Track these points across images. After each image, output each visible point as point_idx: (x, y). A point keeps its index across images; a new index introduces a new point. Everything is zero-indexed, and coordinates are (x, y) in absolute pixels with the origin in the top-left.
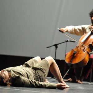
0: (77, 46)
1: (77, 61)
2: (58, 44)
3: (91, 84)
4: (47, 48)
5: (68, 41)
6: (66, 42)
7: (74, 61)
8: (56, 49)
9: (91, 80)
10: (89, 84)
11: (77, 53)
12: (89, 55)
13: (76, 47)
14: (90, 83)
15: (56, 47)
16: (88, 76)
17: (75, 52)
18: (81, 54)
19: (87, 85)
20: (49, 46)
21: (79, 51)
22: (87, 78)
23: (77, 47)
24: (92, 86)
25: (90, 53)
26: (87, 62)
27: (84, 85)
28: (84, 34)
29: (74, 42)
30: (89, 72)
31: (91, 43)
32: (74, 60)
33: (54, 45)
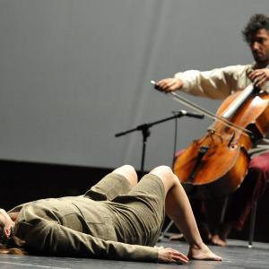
0: (209, 131)
1: (210, 176)
2: (151, 125)
3: (253, 248)
4: (118, 135)
5: (181, 115)
6: (175, 117)
7: (201, 176)
8: (145, 140)
9: (252, 236)
10: (247, 247)
11: (211, 151)
12: (248, 157)
13: (207, 134)
14: (250, 244)
15: (146, 135)
16: (242, 222)
17: (203, 148)
18: (221, 154)
19: (241, 251)
20: (124, 131)
21: (216, 146)
22: (240, 229)
23: (211, 134)
24: (256, 252)
25: (250, 151)
26: (242, 179)
27: (233, 251)
28: (233, 92)
29: (201, 117)
30: (247, 211)
31: (253, 122)
32: (201, 172)
33: (139, 128)
